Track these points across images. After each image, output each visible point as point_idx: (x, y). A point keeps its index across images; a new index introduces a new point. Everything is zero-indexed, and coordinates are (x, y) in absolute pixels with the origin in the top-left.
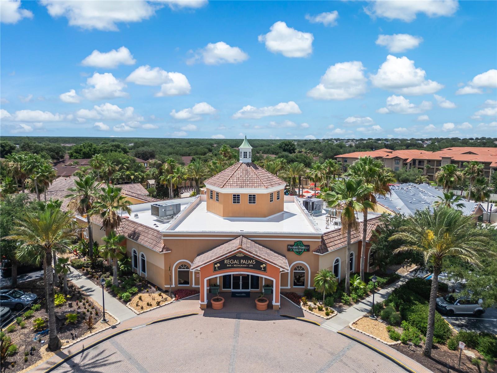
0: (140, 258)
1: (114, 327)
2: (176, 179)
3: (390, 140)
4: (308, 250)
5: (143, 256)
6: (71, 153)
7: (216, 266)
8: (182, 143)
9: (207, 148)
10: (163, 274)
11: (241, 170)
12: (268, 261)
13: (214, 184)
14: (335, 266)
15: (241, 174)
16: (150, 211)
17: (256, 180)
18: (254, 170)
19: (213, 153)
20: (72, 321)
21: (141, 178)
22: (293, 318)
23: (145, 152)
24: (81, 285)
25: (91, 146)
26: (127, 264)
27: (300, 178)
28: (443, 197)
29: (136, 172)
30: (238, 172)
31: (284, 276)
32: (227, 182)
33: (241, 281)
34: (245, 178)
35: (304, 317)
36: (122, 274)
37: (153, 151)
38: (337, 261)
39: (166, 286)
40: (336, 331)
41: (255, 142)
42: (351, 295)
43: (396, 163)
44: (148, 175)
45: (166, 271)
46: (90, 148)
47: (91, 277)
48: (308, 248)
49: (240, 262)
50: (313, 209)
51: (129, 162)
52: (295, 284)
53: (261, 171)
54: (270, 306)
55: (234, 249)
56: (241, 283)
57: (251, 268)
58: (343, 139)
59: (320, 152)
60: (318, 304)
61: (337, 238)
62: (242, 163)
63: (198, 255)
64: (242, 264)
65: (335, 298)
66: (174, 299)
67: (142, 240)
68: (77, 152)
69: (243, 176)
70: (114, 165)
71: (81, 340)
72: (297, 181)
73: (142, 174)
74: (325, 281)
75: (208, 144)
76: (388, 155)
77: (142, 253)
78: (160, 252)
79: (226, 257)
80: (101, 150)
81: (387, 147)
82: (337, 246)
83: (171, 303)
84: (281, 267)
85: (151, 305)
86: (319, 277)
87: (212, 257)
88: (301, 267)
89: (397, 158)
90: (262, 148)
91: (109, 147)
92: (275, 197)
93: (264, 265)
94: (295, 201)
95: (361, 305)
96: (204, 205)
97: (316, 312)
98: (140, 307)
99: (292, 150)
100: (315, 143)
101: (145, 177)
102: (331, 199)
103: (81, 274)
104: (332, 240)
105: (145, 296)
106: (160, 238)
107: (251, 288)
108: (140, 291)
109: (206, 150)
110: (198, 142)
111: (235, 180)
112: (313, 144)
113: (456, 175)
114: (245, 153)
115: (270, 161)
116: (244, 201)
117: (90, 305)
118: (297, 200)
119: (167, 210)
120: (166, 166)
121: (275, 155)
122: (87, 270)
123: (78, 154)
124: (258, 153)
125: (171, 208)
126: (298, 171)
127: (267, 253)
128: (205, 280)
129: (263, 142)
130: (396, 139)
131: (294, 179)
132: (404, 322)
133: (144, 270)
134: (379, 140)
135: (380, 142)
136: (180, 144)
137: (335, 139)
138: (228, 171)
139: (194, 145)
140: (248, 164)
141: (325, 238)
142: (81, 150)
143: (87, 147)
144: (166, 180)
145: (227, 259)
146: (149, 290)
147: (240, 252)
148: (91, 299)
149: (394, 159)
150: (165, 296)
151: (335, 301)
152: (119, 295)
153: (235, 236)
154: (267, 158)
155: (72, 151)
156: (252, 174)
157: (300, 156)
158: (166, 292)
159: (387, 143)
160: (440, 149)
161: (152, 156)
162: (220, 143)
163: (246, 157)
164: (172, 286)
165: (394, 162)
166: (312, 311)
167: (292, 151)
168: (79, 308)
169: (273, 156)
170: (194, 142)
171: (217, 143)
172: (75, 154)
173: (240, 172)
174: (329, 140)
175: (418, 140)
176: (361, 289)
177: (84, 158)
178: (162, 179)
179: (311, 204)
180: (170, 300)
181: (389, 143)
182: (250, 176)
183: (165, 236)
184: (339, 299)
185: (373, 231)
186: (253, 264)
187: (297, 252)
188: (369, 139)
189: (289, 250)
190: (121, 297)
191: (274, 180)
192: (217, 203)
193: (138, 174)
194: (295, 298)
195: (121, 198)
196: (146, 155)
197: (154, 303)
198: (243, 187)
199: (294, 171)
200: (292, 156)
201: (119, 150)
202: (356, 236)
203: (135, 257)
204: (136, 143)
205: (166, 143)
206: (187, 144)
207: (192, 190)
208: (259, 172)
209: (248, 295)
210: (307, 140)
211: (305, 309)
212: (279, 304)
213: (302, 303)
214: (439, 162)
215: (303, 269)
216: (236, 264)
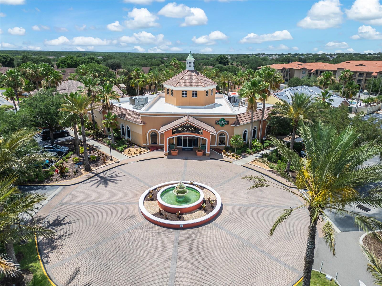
0: (126, 129)
1: (118, 162)
2: (142, 83)
3: (306, 54)
4: (228, 124)
5: (128, 128)
6: (58, 63)
7: (173, 131)
8: (139, 57)
9: (160, 61)
10: (141, 138)
11: (188, 75)
12: (204, 128)
13: (170, 85)
14: (244, 134)
15: (188, 78)
16: (129, 103)
17: (197, 82)
18: (196, 75)
19: (164, 65)
20: (93, 159)
21: (114, 83)
22: (217, 160)
23: (113, 64)
24: (93, 144)
25: (72, 58)
26: (118, 132)
27: (229, 83)
28: (321, 94)
29: (110, 78)
30: (185, 76)
31: (213, 137)
32: (178, 83)
33: (188, 142)
34: (190, 80)
35: (223, 159)
36: (116, 138)
37: (119, 63)
38: (246, 131)
39: (143, 144)
40: (240, 165)
41: (197, 56)
42: (252, 149)
43: (303, 73)
44: (119, 81)
45: (143, 135)
46: (72, 60)
47: (97, 140)
48: (227, 123)
49: (187, 129)
50: (234, 102)
51: (104, 71)
52: (219, 144)
53: (201, 76)
54: (204, 154)
55: (184, 121)
56: (188, 143)
57: (194, 132)
58: (268, 54)
59: (247, 64)
60: (232, 153)
61: (246, 117)
62: (188, 70)
63: (162, 126)
64: (189, 130)
65: (242, 151)
66: (149, 151)
67: (127, 118)
68: (62, 63)
69: (189, 79)
70: (95, 73)
71: (101, 167)
72: (227, 85)
73: (115, 80)
74: (236, 141)
75: (160, 57)
76: (298, 67)
77: (127, 126)
78: (140, 124)
79: (179, 126)
80: (80, 61)
81: (300, 60)
82: (246, 122)
83: (148, 152)
84: (211, 132)
85: (136, 153)
86: (233, 139)
87: (171, 126)
88: (223, 134)
89: (304, 69)
90: (203, 61)
91: (86, 59)
92: (209, 93)
93: (201, 131)
94: (223, 97)
95: (257, 155)
96: (163, 99)
97: (231, 157)
98: (130, 154)
99: (226, 62)
100: (245, 57)
101: (117, 82)
102: (243, 92)
103: (90, 139)
104: (243, 118)
105: (133, 150)
106: (139, 116)
107: (194, 146)
108: (128, 147)
109: (160, 62)
110: (152, 56)
111: (184, 82)
112: (243, 58)
113: (331, 79)
114: (190, 63)
115: (208, 71)
116: (189, 95)
117: (101, 153)
118: (224, 96)
119: (140, 101)
120: (134, 73)
121: (213, 66)
122: (93, 137)
123: (64, 65)
124: (199, 65)
125: (142, 100)
126: (227, 77)
127: (203, 125)
128: (167, 139)
129: (204, 56)
130: (310, 54)
131: (224, 83)
132: (279, 161)
133: (129, 136)
134: (297, 54)
135: (297, 56)
136: (138, 57)
137: (261, 54)
138: (178, 76)
139: (149, 58)
140: (192, 71)
141: (238, 117)
142: (66, 61)
143: (70, 59)
144: (135, 84)
145: (180, 127)
146: (134, 147)
147: (187, 123)
148: (100, 150)
149: (302, 70)
150: (143, 149)
151: (242, 152)
152: (117, 148)
153: (184, 115)
154: (206, 68)
155: (58, 62)
156: (195, 78)
157: (231, 68)
158: (144, 147)
159: (302, 57)
160: (341, 61)
161: (119, 67)
162: (170, 57)
163: (191, 66)
164: (147, 144)
165: (302, 72)
166: (228, 156)
167: (226, 64)
168: (95, 154)
169: (211, 67)
170: (148, 56)
171: (167, 56)
172: (61, 65)
173: (186, 76)
174: (256, 55)
175: (328, 55)
176: (258, 146)
177: (68, 68)
178: (131, 83)
179: (233, 98)
180: (146, 151)
181: (304, 57)
182: (193, 79)
183: (142, 114)
184: (244, 151)
185: (269, 113)
186: (195, 130)
187: (221, 125)
188: (289, 54)
189: (216, 124)
190: (118, 149)
191: (209, 82)
192: (172, 97)
193: (112, 80)
194: (219, 151)
195: (113, 92)
196: (114, 66)
197: (138, 153)
198: (189, 86)
199: (224, 78)
200: (225, 67)
201: (94, 62)
202: (258, 117)
203: (123, 129)
204: (104, 57)
205: (126, 57)
206: (143, 58)
207: (151, 93)
208: (199, 76)
209: (192, 149)
210: (239, 55)
211: (224, 156)
212: (209, 153)
213: (223, 153)
214: (335, 72)
215: (224, 135)
216: (185, 130)
